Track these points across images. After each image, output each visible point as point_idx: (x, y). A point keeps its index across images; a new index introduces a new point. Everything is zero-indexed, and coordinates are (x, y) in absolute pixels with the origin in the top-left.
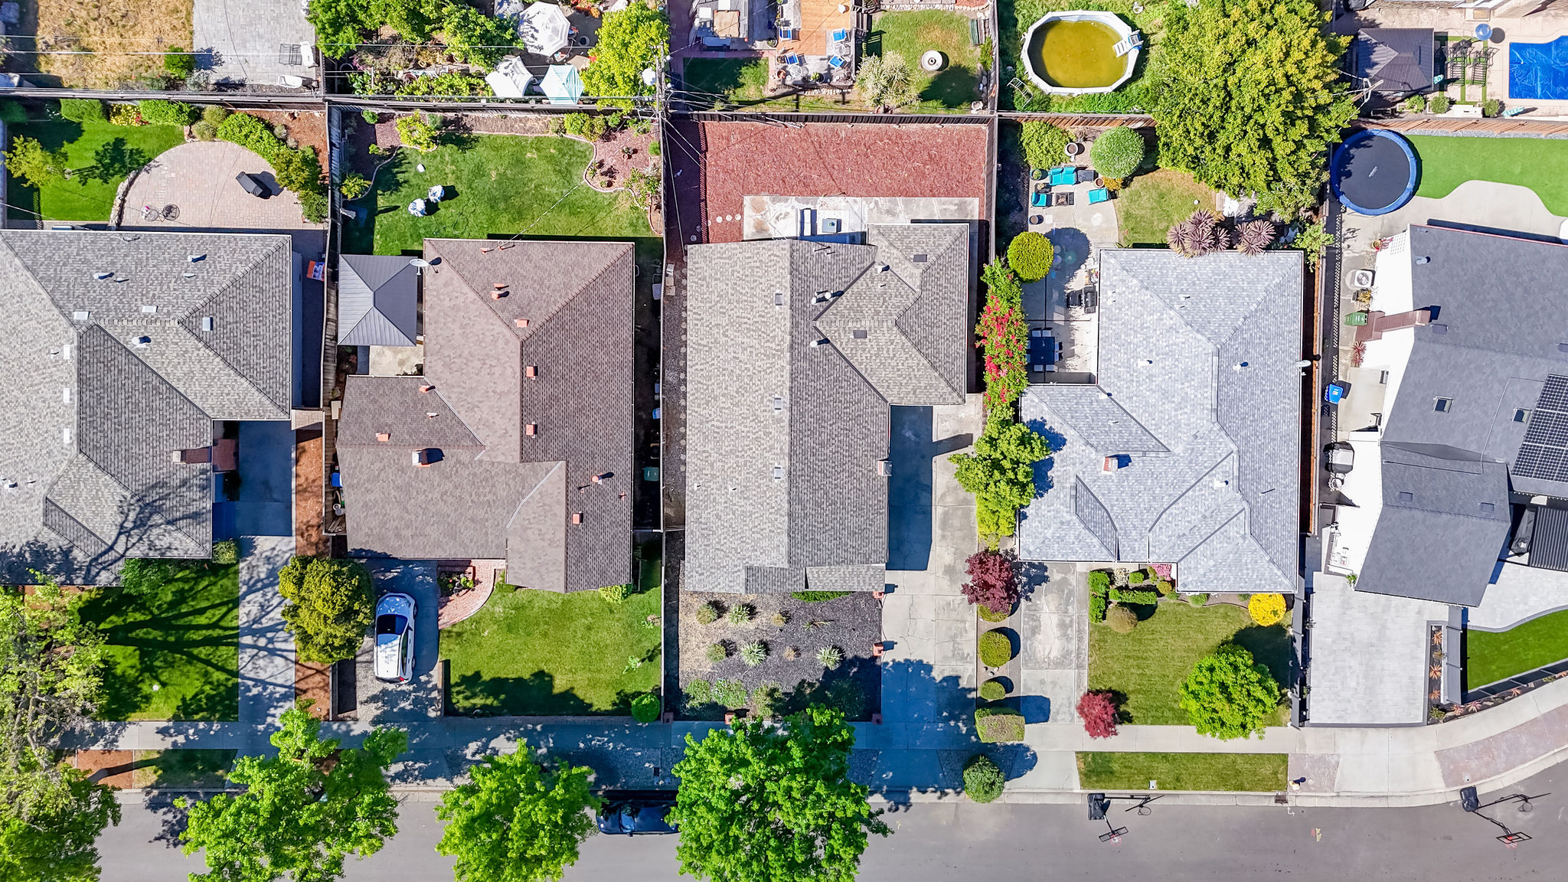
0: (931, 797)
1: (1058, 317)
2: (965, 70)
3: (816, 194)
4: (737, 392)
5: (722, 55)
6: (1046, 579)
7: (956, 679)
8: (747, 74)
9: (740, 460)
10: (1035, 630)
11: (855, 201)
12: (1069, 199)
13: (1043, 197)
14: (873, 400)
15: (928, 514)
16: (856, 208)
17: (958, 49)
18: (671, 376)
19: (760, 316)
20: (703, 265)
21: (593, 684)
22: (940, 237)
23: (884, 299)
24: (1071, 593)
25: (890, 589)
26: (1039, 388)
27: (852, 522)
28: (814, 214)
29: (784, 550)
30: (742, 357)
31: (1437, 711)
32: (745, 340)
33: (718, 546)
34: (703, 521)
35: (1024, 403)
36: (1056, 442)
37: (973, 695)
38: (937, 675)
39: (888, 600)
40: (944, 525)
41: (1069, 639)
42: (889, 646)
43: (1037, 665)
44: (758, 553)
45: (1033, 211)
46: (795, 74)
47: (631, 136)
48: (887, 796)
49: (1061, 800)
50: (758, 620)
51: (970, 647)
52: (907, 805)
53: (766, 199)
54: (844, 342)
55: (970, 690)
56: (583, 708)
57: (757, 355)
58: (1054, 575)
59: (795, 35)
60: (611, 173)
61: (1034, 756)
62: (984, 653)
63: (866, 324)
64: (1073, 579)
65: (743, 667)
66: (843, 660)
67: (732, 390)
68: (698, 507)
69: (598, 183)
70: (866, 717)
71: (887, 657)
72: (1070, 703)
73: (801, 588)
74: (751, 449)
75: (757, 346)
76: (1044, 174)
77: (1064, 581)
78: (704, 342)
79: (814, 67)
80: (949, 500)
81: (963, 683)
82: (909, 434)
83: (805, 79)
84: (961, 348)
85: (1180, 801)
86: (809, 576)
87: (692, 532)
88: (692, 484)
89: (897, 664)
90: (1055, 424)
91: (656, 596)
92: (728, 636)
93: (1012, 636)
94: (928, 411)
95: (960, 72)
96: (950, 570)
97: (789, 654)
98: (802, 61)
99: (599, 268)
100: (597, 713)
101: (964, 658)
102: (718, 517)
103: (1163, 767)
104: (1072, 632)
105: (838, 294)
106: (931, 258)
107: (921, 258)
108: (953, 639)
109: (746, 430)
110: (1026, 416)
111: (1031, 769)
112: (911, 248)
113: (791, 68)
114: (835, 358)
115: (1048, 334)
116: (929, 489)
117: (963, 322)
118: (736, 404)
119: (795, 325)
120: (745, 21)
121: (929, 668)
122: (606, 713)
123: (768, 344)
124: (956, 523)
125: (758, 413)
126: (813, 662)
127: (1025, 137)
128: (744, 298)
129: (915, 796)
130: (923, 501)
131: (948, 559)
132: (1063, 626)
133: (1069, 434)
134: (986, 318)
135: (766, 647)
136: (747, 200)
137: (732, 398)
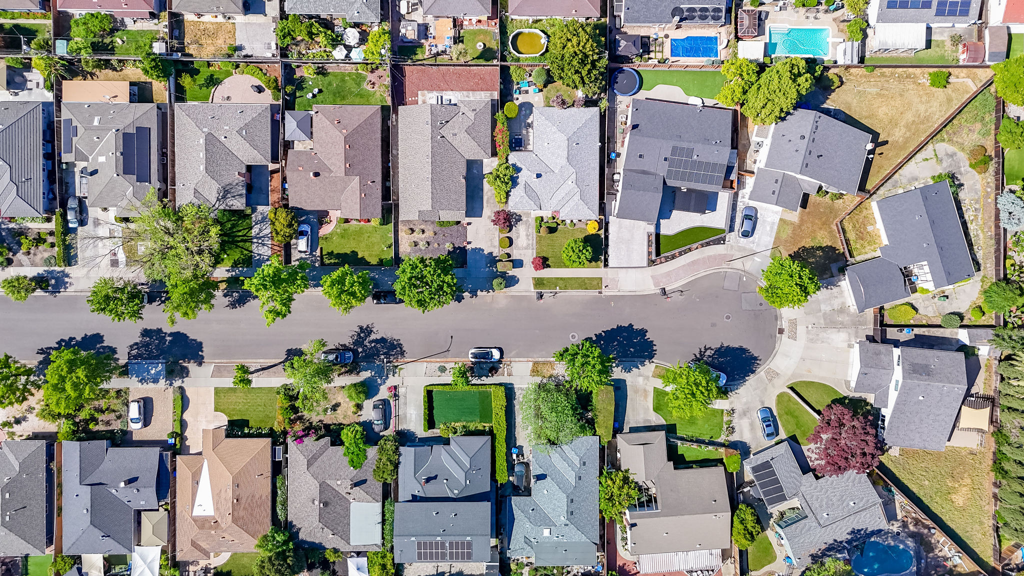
0: (484, 293)
1: (524, 132)
2: (492, 49)
3: (443, 90)
4: (415, 154)
5: (410, 44)
6: (521, 220)
7: (491, 253)
8: (419, 51)
9: (417, 176)
10: (518, 237)
11: (456, 93)
12: (527, 92)
13: (518, 91)
14: (460, 157)
15: (482, 198)
16: (456, 95)
17: (490, 42)
18: (394, 152)
19: (422, 129)
20: (404, 113)
21: (370, 255)
22: (482, 102)
23: (462, 123)
24: (529, 225)
25: (469, 224)
26: (514, 153)
27: (453, 197)
28: (442, 97)
29: (430, 204)
30: (417, 143)
31: (651, 263)
32: (417, 137)
33: (409, 205)
34: (405, 197)
35: (509, 158)
36: (518, 170)
37: (498, 258)
38: (486, 252)
39: (469, 227)
40: (487, 202)
41: (529, 240)
42: (469, 243)
43: (519, 249)
44: (422, 206)
45: (515, 96)
46: (434, 51)
47: (380, 71)
48: (469, 293)
49: (527, 294)
50: (425, 235)
51: (497, 243)
52: (476, 296)
53: (426, 92)
54: (449, 137)
55: (496, 257)
56: (368, 263)
57: (421, 141)
58: (524, 218)
59: (434, 38)
60: (374, 84)
61: (518, 279)
62: (501, 245)
63: (456, 131)
64: (530, 220)
65: (421, 250)
66: (454, 248)
67: (413, 153)
68: (403, 192)
69: (369, 88)
70: (462, 267)
71: (469, 247)
72: (530, 261)
73: (437, 220)
74: (420, 172)
75: (421, 138)
76: (518, 83)
77: (527, 221)
78: (404, 138)
79: (441, 48)
80: (489, 194)
81: (494, 255)
82: (475, 171)
83: (438, 52)
84: (489, 140)
85: (567, 294)
86: (440, 215)
87: (401, 202)
88: (401, 185)
89: (472, 249)
90: (519, 165)
91: (391, 226)
92: (415, 240)
93: (511, 240)
94: (482, 162)
95: (490, 49)
96: (489, 217)
97: (436, 245)
98: (436, 46)
99: (369, 114)
100: (372, 265)
101: (495, 247)
102: (409, 195)
103: (561, 282)
104: (530, 238)
105: (448, 122)
106: (478, 110)
107: (473, 110)
108: (491, 240)
109: (418, 166)
110: (510, 162)
111: (517, 283)
112: (472, 107)
113: (433, 48)
114: (446, 142)
115: (520, 137)
116: (482, 190)
117: (490, 131)
118: (414, 158)
119: (433, 131)
120: (416, 33)
121: (483, 250)
122: (375, 265)
123: (424, 137)
124: (491, 201)
126: (444, 248)
127: (511, 71)
128: (417, 123)
129: (479, 293)
130: (481, 194)
131: (489, 214)
132: (527, 235)
133: (523, 167)
134: (497, 130)
135: (428, 243)
136: (419, 92)
137: (413, 156)
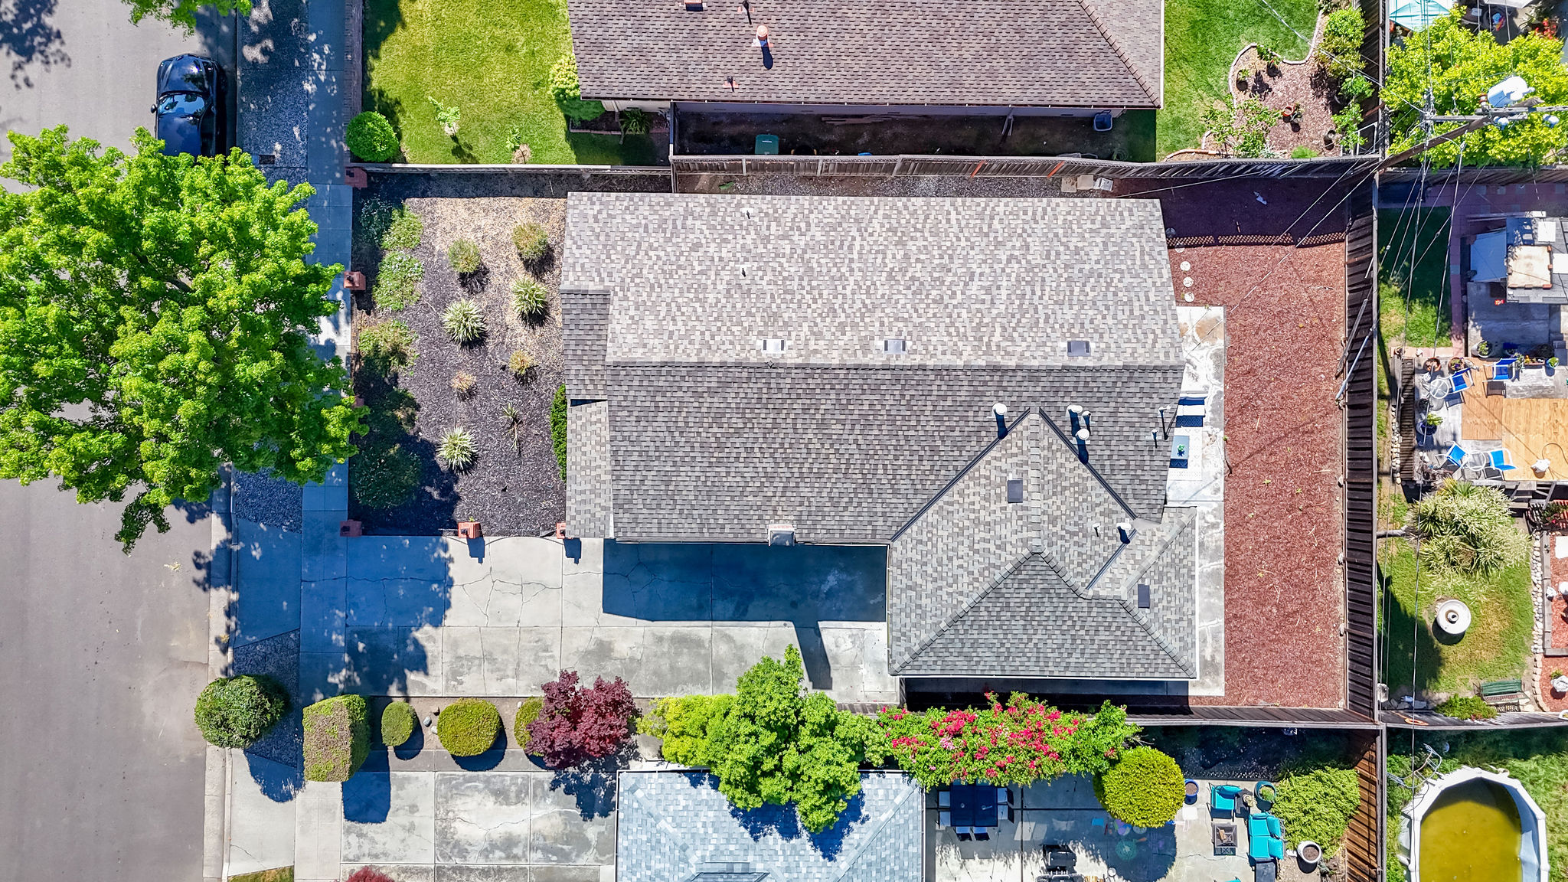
0: (219, 625)
1: (1027, 830)
2: (1435, 676)
3: (1228, 427)
4: (913, 279)
5: (1455, 270)
6: (588, 814)
7: (420, 662)
8: (1424, 314)
9: (795, 285)
10: (501, 795)
11: (1217, 490)
12: (1225, 847)
13: (1229, 805)
14: (898, 515)
15: (700, 612)
16: (1207, 492)
17: (1472, 662)
18: (929, 180)
19: (1047, 317)
20: (1128, 223)
21: (417, 55)
22: (1178, 631)
23: (1075, 534)
24: (565, 856)
25: (573, 548)
26: (918, 804)
27: (687, 479)
28: (1196, 421)
29: (638, 355)
30: (974, 288)
32: (1004, 293)
33: (645, 246)
34: (689, 222)
35: (893, 778)
36: (828, 841)
37: (393, 691)
38: (424, 634)
39: (554, 547)
40: (680, 641)
41: (486, 853)
42: (477, 549)
43: (445, 795)
44: (632, 312)
45: (1204, 788)
46: (1430, 388)
48: (224, 549)
49: (210, 842)
50: (521, 328)
51: (473, 685)
52: (207, 584)
53: (1220, 343)
54: (999, 464)
55: (403, 688)
56: (372, 42)
57: (979, 311)
58: (593, 830)
59: (1495, 388)
60: (1261, 88)
61: (286, 797)
62: (463, 709)
63: (1035, 501)
64: (587, 859)
65: (442, 303)
66: (453, 474)
67: (916, 270)
68: (714, 213)
69: (1249, 64)
70: (356, 511)
71: (456, 546)
72: (376, 856)
73: (572, 395)
74: (815, 301)
75: (995, 312)
76: (1265, 805)
77: (584, 845)
78: (996, 224)
79: (1448, 419)
80: (722, 649)
81: (412, 677)
82: (832, 580)
83: (1423, 405)
84: (987, 666)
86: (594, 407)
87: (669, 204)
88: (754, 205)
89: (444, 565)
90: (856, 836)
91: (562, 158)
92: (495, 279)
93: (491, 757)
94: (876, 612)
95: (1431, 666)
96: (603, 650)
97: (463, 380)
98: (1453, 398)
99: (1123, 45)
100: (366, 68)
101: (455, 675)
102: (696, 247)
104: (498, 859)
105: (1083, 455)
106: (1145, 616)
107: (1144, 596)
108: (488, 657)
109: (848, 292)
110: (871, 785)
111: (264, 792)
112: (1160, 581)
113: (1445, 382)
114: (973, 447)
115: (1002, 815)
116: (740, 615)
117: (1033, 672)
118: (890, 277)
119: (1034, 375)
120: (1536, 298)
121: (437, 621)
122: (366, 81)
123: (999, 330)
124: (684, 661)
125: (878, 313)
126: (450, 421)
127: (1332, 774)
128: (1077, 290)
129: (221, 597)
130: (719, 606)
131: (623, 648)
132: (508, 844)
133: (843, 861)
134: (1039, 713)
135: (475, 341)
136: (1218, 312)
137: (904, 271)
